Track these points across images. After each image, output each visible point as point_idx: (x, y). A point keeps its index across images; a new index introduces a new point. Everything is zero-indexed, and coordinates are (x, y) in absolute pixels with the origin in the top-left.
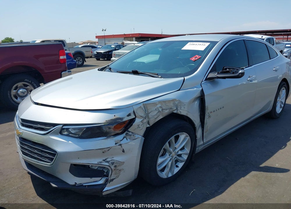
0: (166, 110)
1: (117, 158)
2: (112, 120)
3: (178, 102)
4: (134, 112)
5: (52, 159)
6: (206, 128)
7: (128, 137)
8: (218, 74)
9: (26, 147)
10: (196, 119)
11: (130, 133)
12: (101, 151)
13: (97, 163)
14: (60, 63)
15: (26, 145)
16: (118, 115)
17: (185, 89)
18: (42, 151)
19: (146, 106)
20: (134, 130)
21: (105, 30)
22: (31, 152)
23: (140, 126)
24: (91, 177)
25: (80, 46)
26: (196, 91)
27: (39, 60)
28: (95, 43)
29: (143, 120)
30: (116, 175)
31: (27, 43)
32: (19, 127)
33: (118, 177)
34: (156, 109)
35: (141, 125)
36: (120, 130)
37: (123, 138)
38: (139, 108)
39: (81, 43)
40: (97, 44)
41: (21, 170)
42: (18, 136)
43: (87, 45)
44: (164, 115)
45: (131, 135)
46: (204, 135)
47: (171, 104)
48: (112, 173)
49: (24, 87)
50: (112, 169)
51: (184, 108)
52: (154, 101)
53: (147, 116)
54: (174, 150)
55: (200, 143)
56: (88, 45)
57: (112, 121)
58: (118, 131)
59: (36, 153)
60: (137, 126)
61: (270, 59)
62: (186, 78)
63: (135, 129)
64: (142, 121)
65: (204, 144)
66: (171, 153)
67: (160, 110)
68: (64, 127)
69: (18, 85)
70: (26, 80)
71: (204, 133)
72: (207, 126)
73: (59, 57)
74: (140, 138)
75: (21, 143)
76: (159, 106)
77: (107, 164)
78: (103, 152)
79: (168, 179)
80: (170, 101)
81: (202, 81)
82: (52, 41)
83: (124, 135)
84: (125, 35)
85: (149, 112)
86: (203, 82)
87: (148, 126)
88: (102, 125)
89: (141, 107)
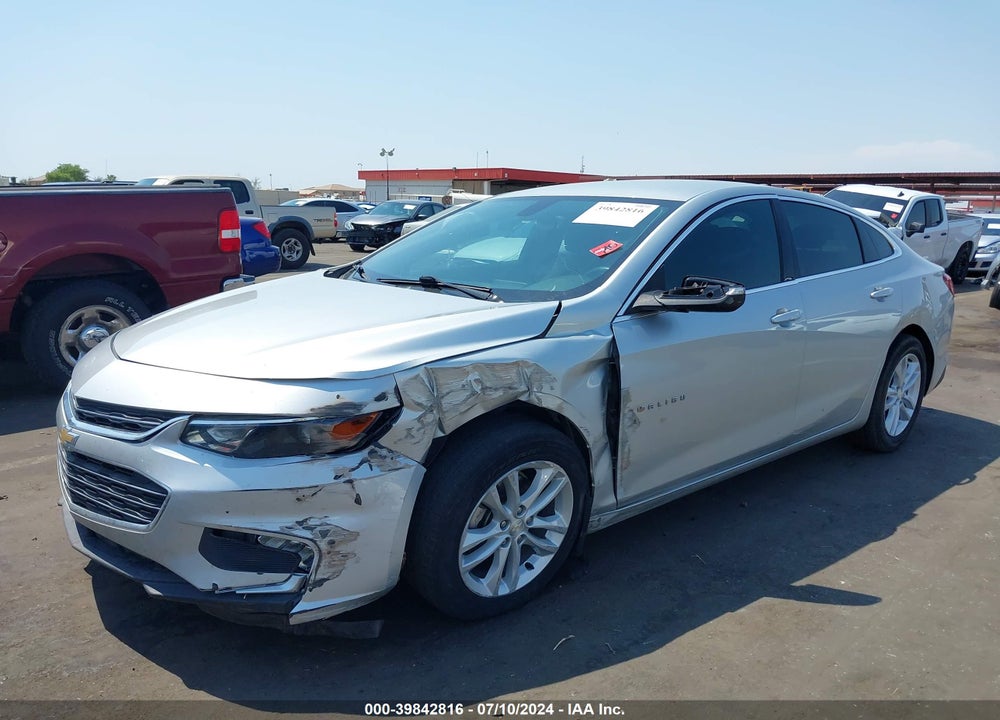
0: (496, 389)
1: (337, 520)
2: (328, 407)
3: (531, 370)
4: (397, 389)
5: (152, 514)
6: (626, 456)
7: (374, 461)
8: (666, 296)
9: (85, 481)
10: (591, 425)
11: (384, 452)
12: (292, 496)
13: (278, 530)
14: (221, 252)
15: (85, 474)
16: (348, 396)
17: (559, 334)
18: (127, 491)
19: (433, 376)
20: (395, 443)
21: (391, 154)
22: (97, 493)
23: (414, 432)
24: (260, 570)
25: (301, 202)
26: (595, 344)
27: (155, 238)
28: (355, 194)
29: (424, 415)
30: (334, 570)
31: (124, 184)
32: (69, 421)
33: (337, 574)
34: (464, 386)
35: (418, 430)
36: (353, 439)
37: (361, 464)
38: (411, 379)
39: (309, 192)
40: (362, 198)
41: (66, 562)
42: (64, 446)
43: (328, 199)
44: (491, 406)
45: (385, 457)
46: (619, 476)
47: (511, 376)
48: (320, 561)
49: (100, 321)
50: (320, 551)
51: (552, 389)
52: (459, 362)
53: (436, 404)
54: (519, 514)
55: (603, 500)
56: (333, 198)
57: (329, 411)
58: (345, 443)
59: (111, 498)
60: (405, 433)
61: (864, 263)
62: (565, 303)
63: (400, 440)
64: (420, 417)
65: (618, 505)
66: (508, 521)
67: (478, 388)
68: (194, 422)
69: (83, 315)
70: (110, 299)
71: (619, 472)
72: (626, 450)
73: (219, 233)
74: (413, 468)
75: (71, 469)
76: (472, 377)
77: (307, 534)
78: (298, 499)
79: (497, 601)
80: (507, 364)
81: (616, 316)
82: (209, 180)
83: (364, 453)
84: (456, 171)
85: (444, 392)
86: (617, 320)
87: (440, 434)
88: (300, 420)
89: (418, 376)
